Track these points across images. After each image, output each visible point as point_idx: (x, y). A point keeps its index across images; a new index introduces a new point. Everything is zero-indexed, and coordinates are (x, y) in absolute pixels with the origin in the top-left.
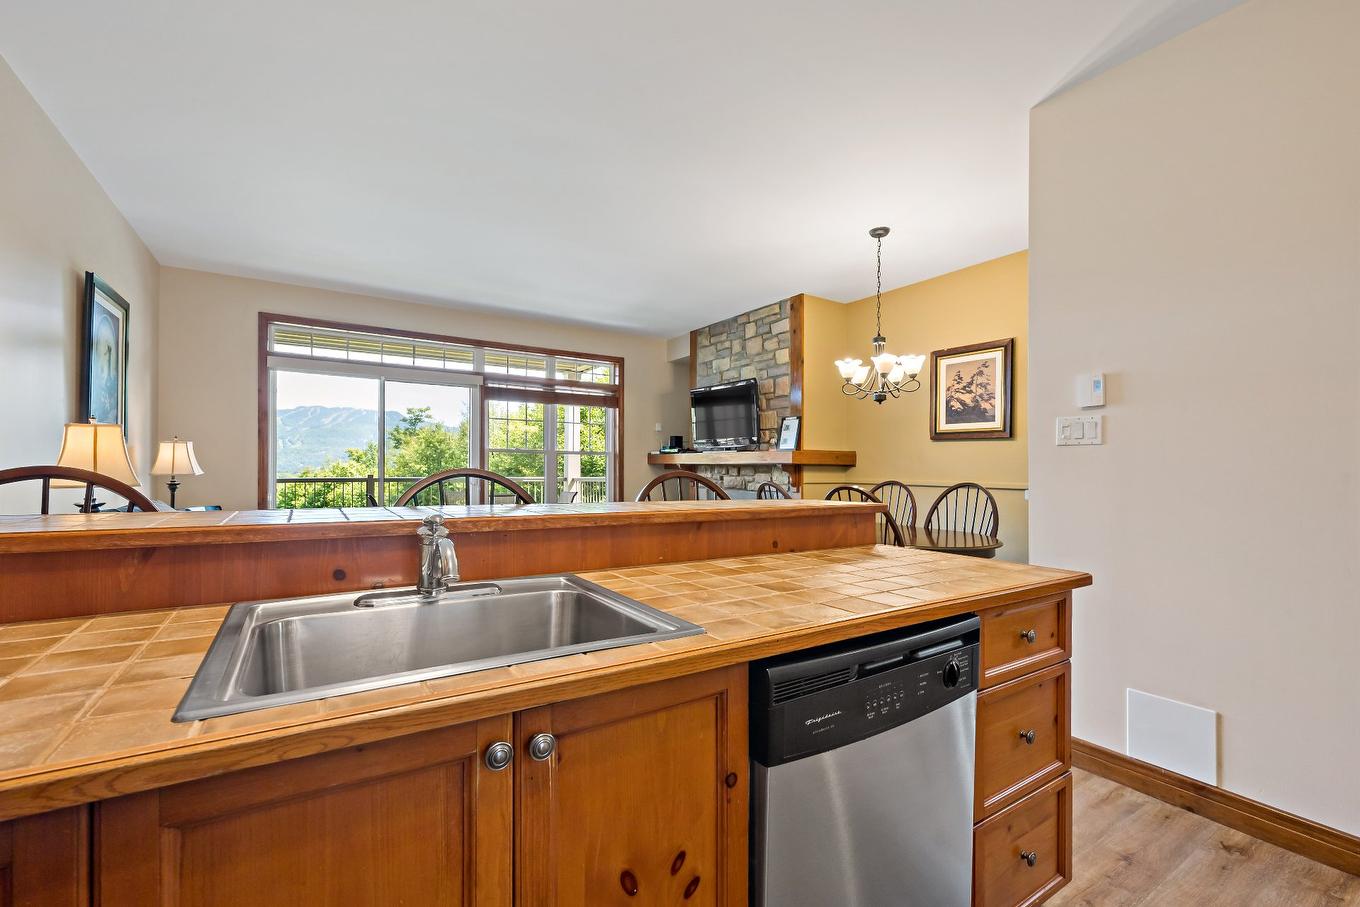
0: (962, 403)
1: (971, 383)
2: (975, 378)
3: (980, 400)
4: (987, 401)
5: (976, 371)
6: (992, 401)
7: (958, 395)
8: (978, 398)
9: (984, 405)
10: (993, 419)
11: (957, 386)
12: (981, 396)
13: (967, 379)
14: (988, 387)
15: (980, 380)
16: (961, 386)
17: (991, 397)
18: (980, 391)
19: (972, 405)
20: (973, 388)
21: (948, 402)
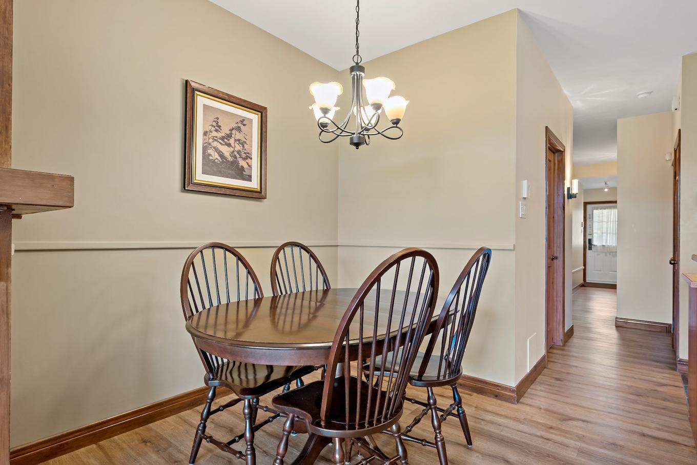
0: (222, 156)
1: (229, 136)
2: (234, 132)
3: (238, 156)
4: (244, 159)
5: (234, 125)
6: (248, 161)
7: (215, 144)
8: (236, 153)
9: (242, 163)
10: (249, 178)
11: (215, 134)
12: (239, 152)
13: (225, 131)
14: (245, 145)
15: (238, 136)
16: (219, 135)
17: (248, 157)
18: (238, 148)
19: (230, 159)
20: (232, 141)
21: (205, 149)
